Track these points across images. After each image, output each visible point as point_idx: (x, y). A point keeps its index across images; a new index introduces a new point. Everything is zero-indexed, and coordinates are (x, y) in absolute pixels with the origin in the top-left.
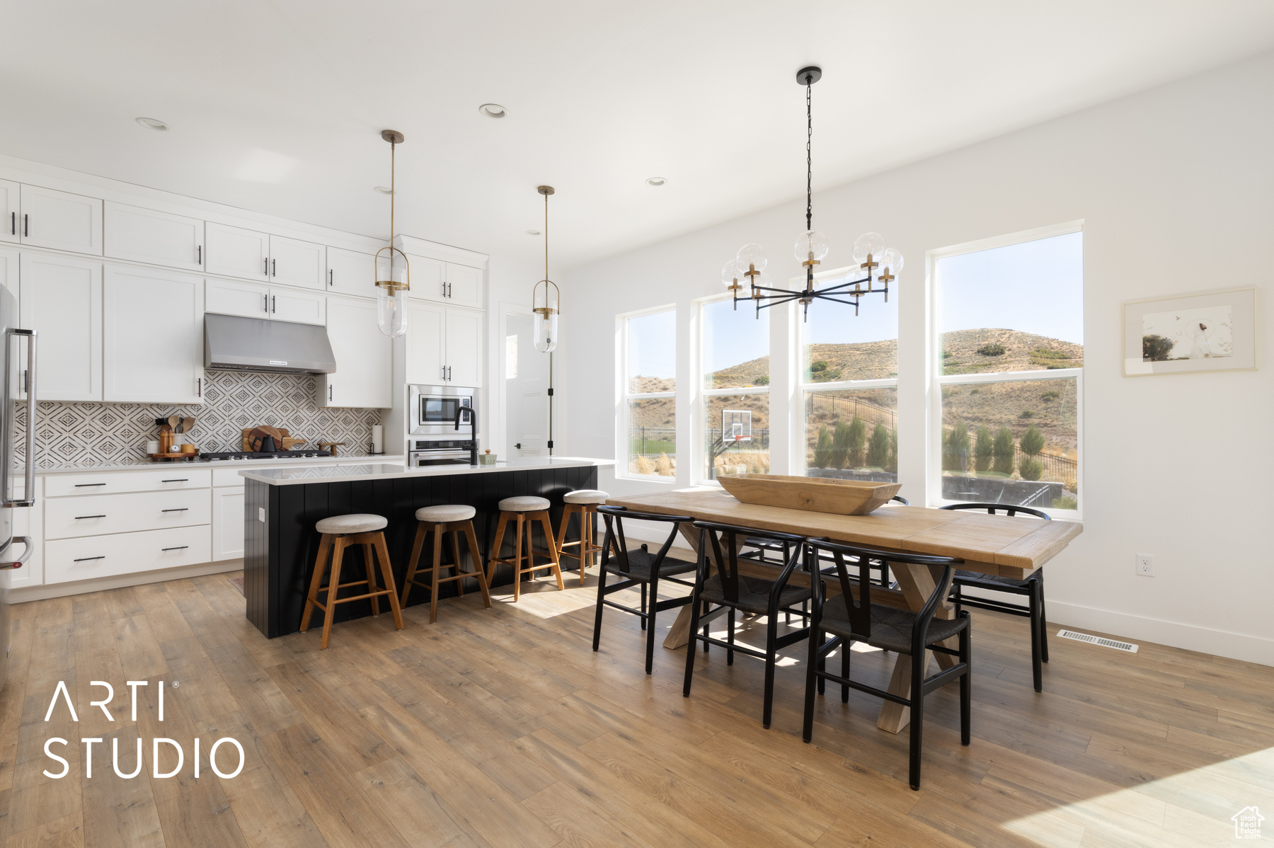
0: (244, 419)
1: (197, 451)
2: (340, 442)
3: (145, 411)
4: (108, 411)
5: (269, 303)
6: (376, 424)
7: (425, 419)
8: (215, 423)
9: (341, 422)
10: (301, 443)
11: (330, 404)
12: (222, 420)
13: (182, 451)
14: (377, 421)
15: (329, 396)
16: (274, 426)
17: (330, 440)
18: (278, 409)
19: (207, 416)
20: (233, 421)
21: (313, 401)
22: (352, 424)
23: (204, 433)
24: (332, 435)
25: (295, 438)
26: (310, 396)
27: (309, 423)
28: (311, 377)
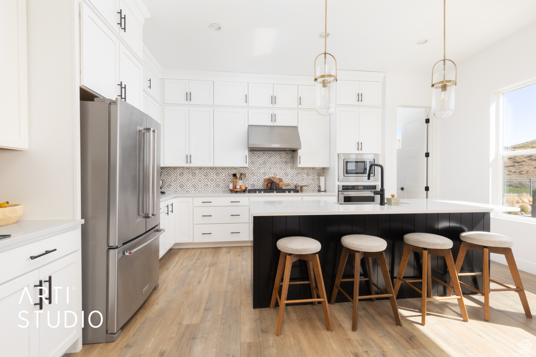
0: (265, 174)
1: (246, 188)
2: (305, 185)
3: (230, 171)
4: (218, 171)
5: (273, 117)
6: (322, 176)
7: (347, 173)
8: (254, 175)
9: (305, 175)
10: (288, 185)
11: (299, 166)
12: (256, 174)
13: (240, 188)
14: (322, 174)
15: (299, 161)
16: (276, 177)
17: (300, 184)
18: (278, 169)
19: (251, 172)
20: (261, 174)
21: (293, 165)
22: (311, 176)
23: (250, 180)
24: (301, 182)
25: (285, 183)
26: (292, 162)
27: (291, 175)
28: (292, 153)
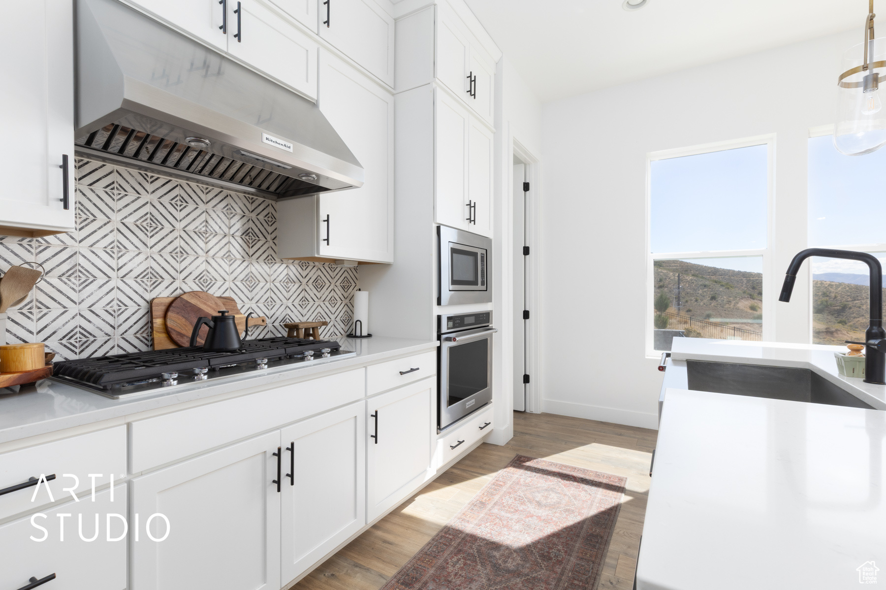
0: (152, 277)
6: (359, 289)
8: (86, 284)
11: (325, 251)
12: (102, 279)
14: (354, 284)
15: (323, 235)
16: (211, 292)
18: (218, 257)
19: (65, 266)
20: (129, 280)
21: (273, 246)
23: (56, 310)
24: (299, 308)
26: (269, 237)
27: (268, 286)
28: (270, 202)
